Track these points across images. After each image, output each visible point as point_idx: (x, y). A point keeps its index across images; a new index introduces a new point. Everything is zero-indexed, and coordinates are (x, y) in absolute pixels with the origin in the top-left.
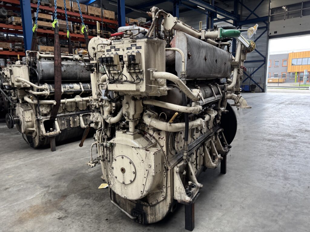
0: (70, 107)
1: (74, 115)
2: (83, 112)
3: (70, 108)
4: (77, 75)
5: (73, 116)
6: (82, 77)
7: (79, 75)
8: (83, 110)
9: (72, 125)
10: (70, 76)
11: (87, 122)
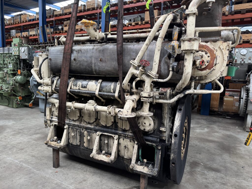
0: (88, 115)
1: (91, 129)
2: (105, 129)
3: (88, 117)
4: (91, 67)
5: (89, 131)
6: (99, 71)
7: (95, 66)
8: (106, 127)
9: (86, 142)
10: (82, 67)
11: (108, 149)
